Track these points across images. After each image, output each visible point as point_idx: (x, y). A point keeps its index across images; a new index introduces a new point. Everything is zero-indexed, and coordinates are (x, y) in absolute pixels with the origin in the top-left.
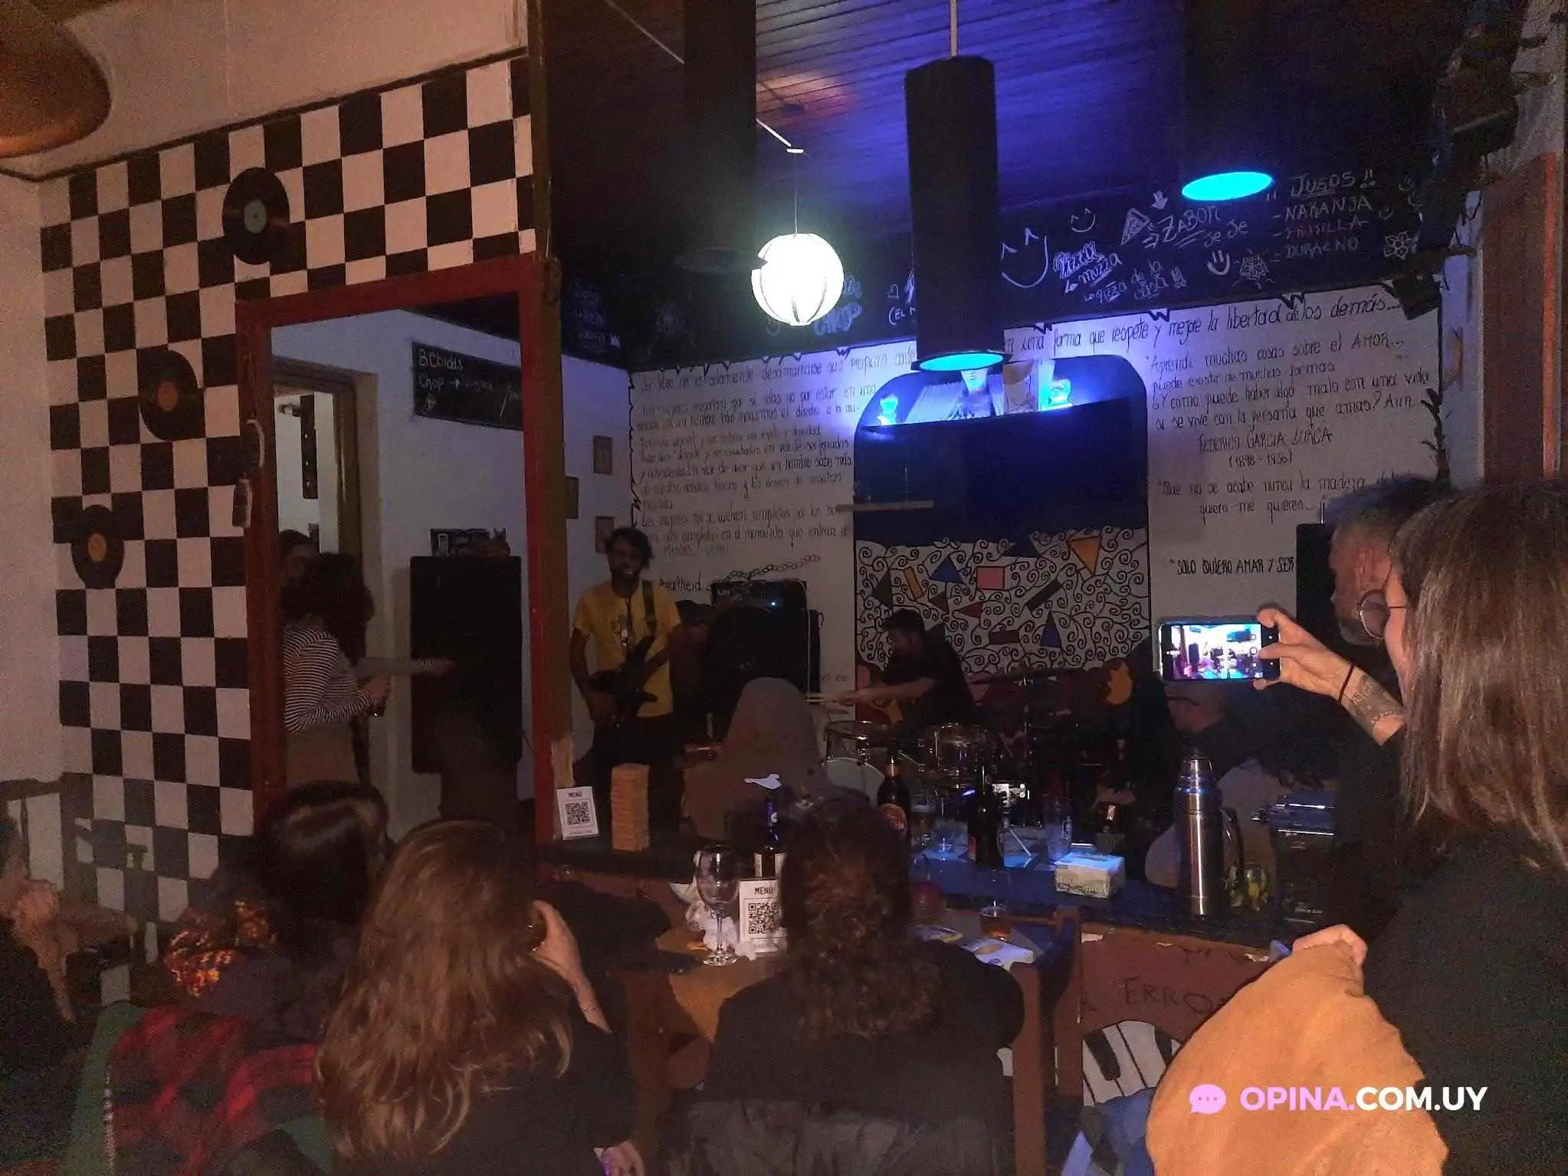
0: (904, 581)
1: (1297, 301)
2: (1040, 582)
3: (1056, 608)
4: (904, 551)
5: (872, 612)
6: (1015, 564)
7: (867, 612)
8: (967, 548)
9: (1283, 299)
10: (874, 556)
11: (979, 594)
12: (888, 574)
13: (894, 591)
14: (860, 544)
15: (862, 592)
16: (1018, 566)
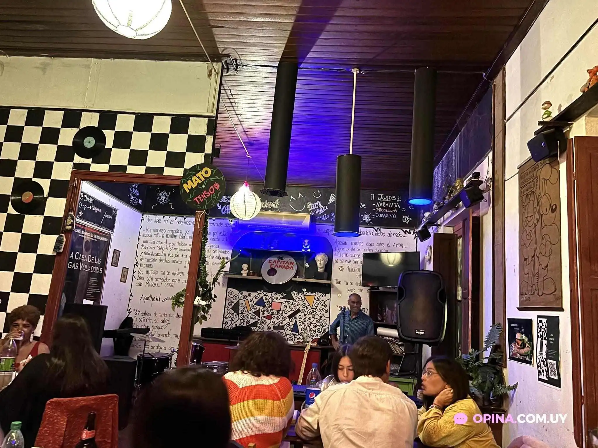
0: (244, 305)
1: (378, 230)
2: (294, 309)
3: (298, 318)
4: (245, 293)
5: (230, 315)
6: (285, 302)
7: (228, 315)
8: (269, 294)
9: (375, 229)
10: (234, 294)
11: (271, 311)
12: (239, 301)
13: (240, 307)
14: (229, 289)
15: (228, 307)
16: (286, 303)
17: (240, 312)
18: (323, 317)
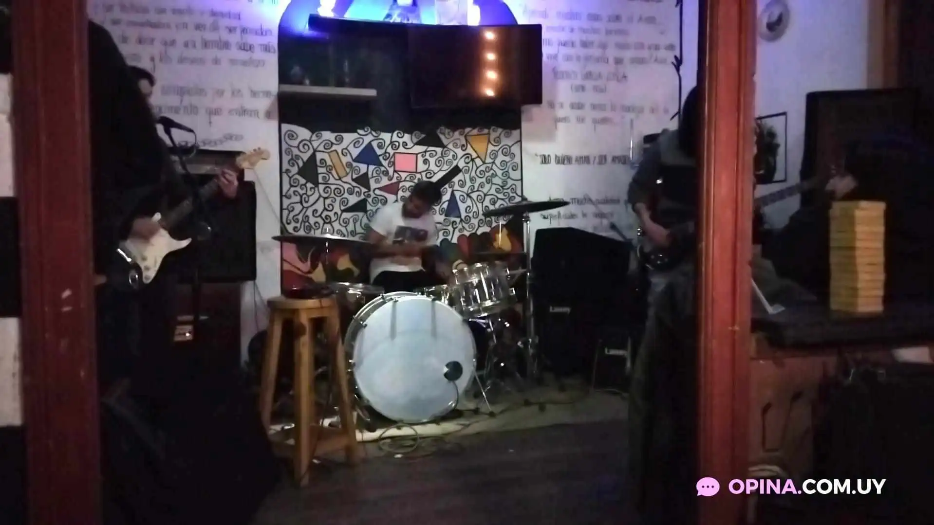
0: (329, 163)
3: (456, 187)
4: (328, 135)
5: (298, 189)
6: (425, 152)
7: (293, 189)
8: (386, 137)
10: (299, 139)
11: (396, 175)
12: (313, 157)
13: (320, 170)
14: (286, 127)
15: (288, 171)
16: (428, 154)
17: (320, 180)
18: (509, 180)
